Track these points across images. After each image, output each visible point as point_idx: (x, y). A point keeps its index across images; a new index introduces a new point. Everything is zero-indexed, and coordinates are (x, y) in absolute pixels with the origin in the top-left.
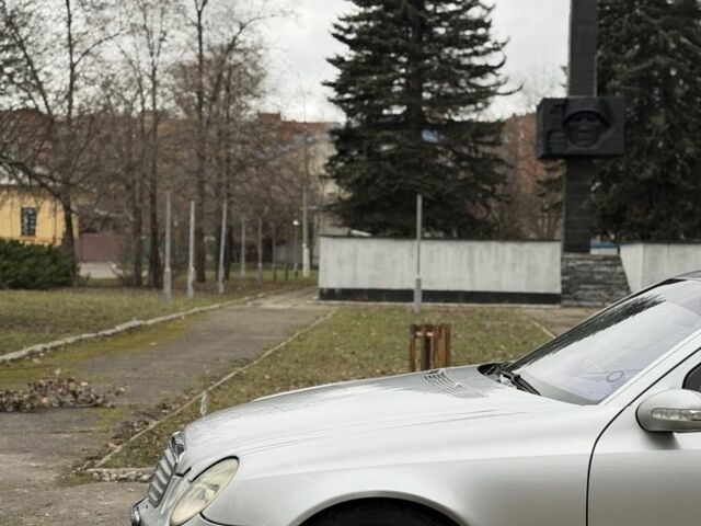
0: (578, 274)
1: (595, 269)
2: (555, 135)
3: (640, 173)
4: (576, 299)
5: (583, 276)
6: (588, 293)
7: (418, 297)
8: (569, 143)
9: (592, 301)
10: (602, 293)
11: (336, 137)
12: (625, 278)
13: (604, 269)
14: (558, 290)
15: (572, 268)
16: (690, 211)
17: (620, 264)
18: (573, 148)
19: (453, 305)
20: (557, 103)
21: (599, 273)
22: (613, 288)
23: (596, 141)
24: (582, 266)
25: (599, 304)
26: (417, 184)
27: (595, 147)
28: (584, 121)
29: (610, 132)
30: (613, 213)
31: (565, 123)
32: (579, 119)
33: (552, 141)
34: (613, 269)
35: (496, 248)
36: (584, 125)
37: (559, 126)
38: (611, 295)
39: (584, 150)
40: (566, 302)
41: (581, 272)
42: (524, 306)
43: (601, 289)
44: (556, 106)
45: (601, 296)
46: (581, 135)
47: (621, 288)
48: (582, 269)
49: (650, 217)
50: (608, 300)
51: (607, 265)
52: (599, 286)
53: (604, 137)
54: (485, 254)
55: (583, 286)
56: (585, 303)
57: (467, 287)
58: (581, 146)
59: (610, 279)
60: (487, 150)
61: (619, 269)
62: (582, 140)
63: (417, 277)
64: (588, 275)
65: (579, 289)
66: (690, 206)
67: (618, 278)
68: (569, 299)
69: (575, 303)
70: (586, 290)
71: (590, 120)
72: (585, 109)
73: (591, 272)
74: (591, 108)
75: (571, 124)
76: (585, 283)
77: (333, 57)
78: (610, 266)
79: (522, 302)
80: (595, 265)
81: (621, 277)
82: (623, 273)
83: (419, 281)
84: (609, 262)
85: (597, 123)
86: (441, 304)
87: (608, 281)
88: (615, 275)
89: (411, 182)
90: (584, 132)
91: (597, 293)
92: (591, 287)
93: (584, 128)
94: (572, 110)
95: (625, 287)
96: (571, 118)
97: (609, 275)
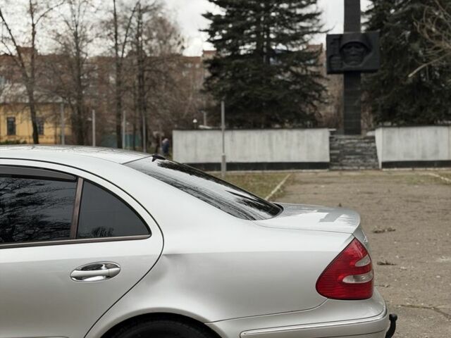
0: (345, 149)
1: (358, 145)
2: (334, 58)
3: (405, 81)
4: (341, 165)
5: (349, 150)
6: (350, 161)
7: (224, 167)
8: (344, 63)
9: (351, 166)
10: (359, 160)
11: (208, 65)
12: (376, 151)
13: (363, 145)
14: (327, 160)
15: (343, 145)
16: (439, 105)
17: (374, 142)
18: (346, 66)
19: (258, 172)
20: (335, 37)
21: (360, 148)
22: (367, 157)
23: (361, 61)
24: (349, 143)
25: (356, 168)
26: (259, 93)
27: (361, 65)
28: (353, 48)
29: (371, 55)
30: (389, 107)
31: (341, 50)
32: (350, 47)
33: (332, 62)
34: (369, 145)
35: (287, 134)
36: (353, 51)
37: (337, 52)
38: (365, 162)
39: (353, 68)
40: (334, 168)
41: (348, 147)
42: (304, 171)
43: (359, 158)
44: (335, 39)
45: (358, 162)
46: (352, 58)
47: (372, 157)
48: (349, 145)
49: (413, 110)
50: (362, 165)
51: (365, 143)
52: (358, 156)
53: (367, 58)
54: (280, 138)
55: (347, 157)
56: (347, 168)
57: (269, 160)
58: (352, 65)
59: (366, 151)
60: (313, 69)
61: (373, 144)
62: (351, 61)
63: (223, 154)
64: (352, 149)
65: (345, 159)
66: (438, 101)
67: (371, 151)
68: (336, 165)
69: (340, 168)
70: (349, 159)
71: (357, 47)
72: (353, 40)
73: (355, 148)
74: (357, 40)
75: (345, 50)
76: (349, 155)
77: (205, 13)
78: (368, 143)
79: (303, 169)
80: (359, 142)
81: (374, 150)
82: (375, 147)
83: (224, 157)
84: (367, 140)
85: (362, 50)
86: (250, 172)
87: (364, 153)
88: (370, 149)
89: (255, 92)
90: (354, 55)
91: (356, 161)
92: (352, 157)
93: (353, 53)
94: (344, 42)
95: (374, 156)
96: (344, 46)
97: (366, 149)
